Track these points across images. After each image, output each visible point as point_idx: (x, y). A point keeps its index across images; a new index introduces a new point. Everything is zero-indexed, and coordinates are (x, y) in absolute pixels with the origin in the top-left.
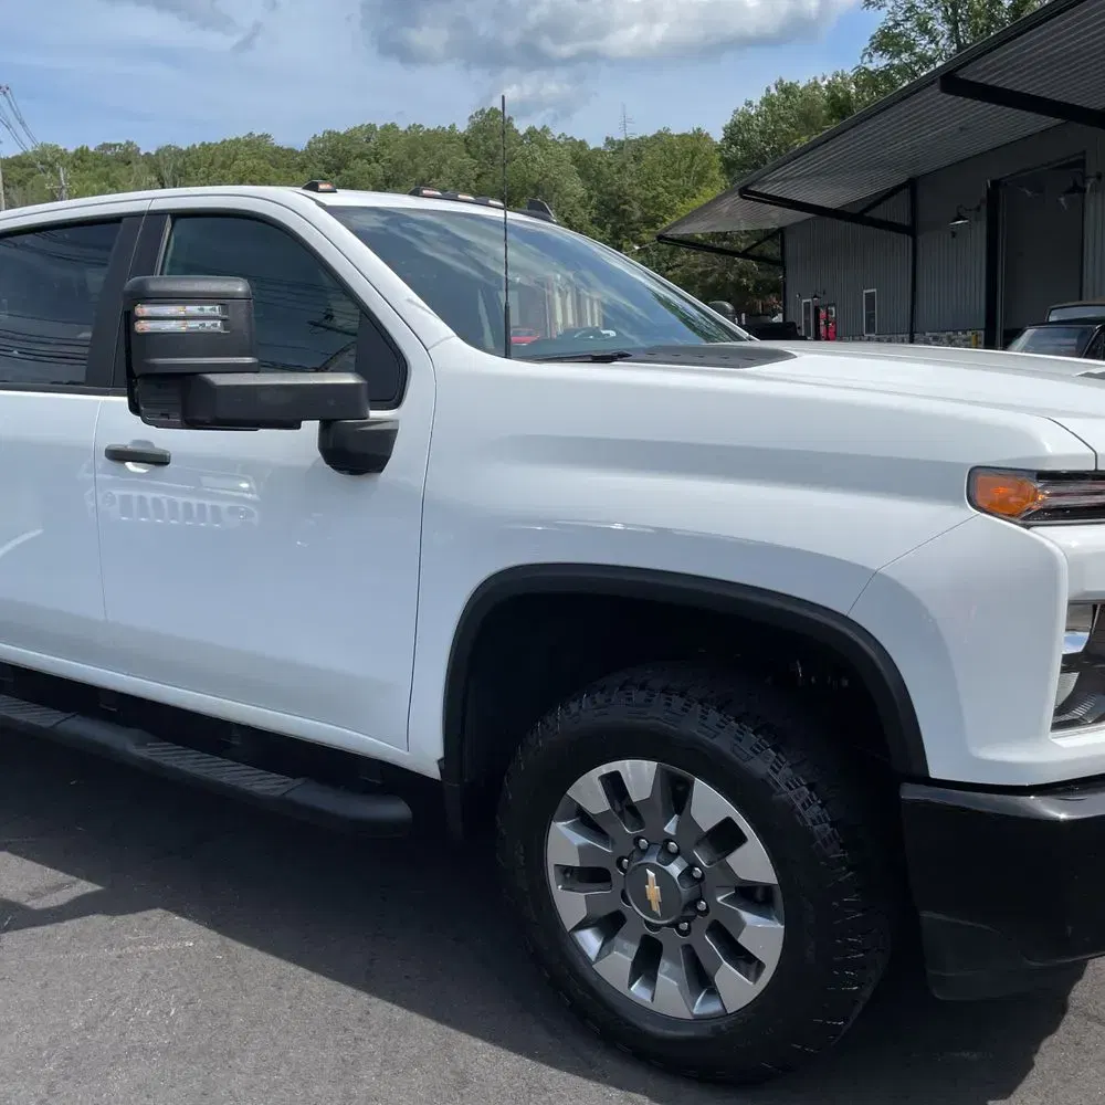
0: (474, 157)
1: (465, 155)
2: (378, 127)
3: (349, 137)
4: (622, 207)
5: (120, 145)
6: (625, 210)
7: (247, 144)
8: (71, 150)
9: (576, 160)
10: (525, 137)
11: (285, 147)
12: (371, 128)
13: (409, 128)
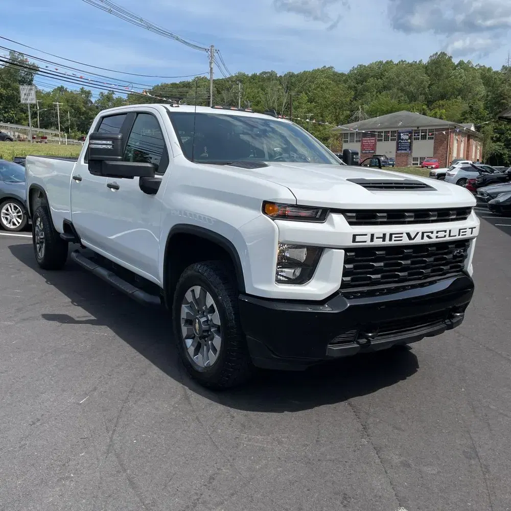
0: (429, 76)
1: (425, 75)
2: (384, 62)
3: (370, 67)
4: (502, 101)
5: (269, 72)
6: (503, 103)
7: (322, 71)
8: (250, 75)
9: (483, 77)
10: (457, 66)
11: (340, 72)
12: (381, 62)
13: (399, 62)
